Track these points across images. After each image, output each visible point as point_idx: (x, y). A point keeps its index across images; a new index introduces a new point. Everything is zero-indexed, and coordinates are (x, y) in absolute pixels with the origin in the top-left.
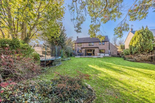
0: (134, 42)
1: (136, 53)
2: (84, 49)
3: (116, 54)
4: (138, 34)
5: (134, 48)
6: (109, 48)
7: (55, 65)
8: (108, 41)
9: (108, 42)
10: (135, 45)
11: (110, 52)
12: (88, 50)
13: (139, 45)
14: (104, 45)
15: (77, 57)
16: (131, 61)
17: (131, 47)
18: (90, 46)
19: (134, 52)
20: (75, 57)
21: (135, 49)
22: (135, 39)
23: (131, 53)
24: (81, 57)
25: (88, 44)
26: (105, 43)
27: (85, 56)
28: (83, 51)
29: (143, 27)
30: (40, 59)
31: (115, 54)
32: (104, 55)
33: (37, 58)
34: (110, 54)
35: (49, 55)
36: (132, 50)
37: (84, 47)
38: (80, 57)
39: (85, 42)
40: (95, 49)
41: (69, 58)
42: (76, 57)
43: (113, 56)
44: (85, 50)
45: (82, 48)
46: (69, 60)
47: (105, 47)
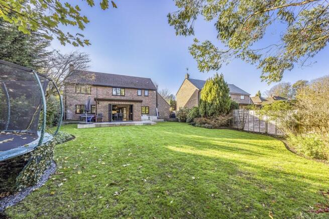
0: (209, 95)
1: (213, 113)
2: (106, 103)
3: (167, 115)
4: (214, 84)
5: (210, 106)
6: (157, 104)
8: (155, 90)
9: (155, 92)
10: (212, 100)
11: (159, 113)
12: (113, 106)
13: (218, 102)
15: (85, 126)
17: (206, 105)
18: (116, 95)
19: (210, 112)
20: (77, 127)
21: (212, 107)
22: (210, 91)
23: (206, 113)
24: (100, 126)
26: (150, 92)
28: (102, 109)
29: (217, 75)
31: (165, 115)
36: (208, 108)
38: (97, 127)
40: (133, 103)
44: (110, 105)
47: (150, 102)
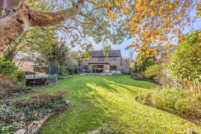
0: (138, 59)
1: (140, 70)
3: (128, 71)
6: (121, 64)
7: (48, 84)
9: (120, 57)
11: (122, 69)
14: (116, 60)
15: (82, 74)
16: (135, 79)
18: (100, 61)
19: (138, 69)
23: (136, 70)
24: (88, 75)
25: (97, 59)
26: (117, 58)
27: (93, 73)
28: (90, 68)
30: (25, 77)
32: (116, 72)
33: (22, 76)
34: (122, 71)
35: (43, 72)
37: (93, 63)
38: (86, 75)
39: (94, 56)
40: (104, 65)
41: (71, 76)
42: (80, 74)
43: (124, 74)
44: (93, 66)
45: (89, 64)
46: (69, 78)
47: (117, 63)
